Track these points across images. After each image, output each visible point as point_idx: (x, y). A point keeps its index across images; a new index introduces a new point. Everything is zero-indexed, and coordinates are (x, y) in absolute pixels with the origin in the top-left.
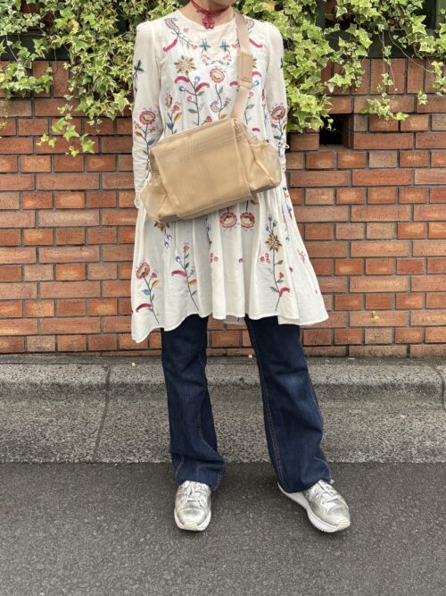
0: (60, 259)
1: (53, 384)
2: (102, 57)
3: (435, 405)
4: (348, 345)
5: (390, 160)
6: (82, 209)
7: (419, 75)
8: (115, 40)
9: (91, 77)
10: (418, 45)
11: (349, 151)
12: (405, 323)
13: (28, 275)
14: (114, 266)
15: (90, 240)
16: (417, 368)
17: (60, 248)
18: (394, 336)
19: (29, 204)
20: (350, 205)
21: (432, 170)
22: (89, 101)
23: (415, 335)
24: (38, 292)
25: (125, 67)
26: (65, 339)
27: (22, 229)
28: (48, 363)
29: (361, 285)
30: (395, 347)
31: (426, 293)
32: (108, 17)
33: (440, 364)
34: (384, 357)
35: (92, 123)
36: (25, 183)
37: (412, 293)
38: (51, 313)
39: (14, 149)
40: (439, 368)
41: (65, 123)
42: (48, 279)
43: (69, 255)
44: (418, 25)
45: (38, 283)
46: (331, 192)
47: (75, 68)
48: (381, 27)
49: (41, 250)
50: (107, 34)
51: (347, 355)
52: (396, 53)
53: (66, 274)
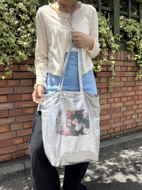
3: (122, 148)
5: (105, 80)
6: (6, 102)
12: (110, 128)
14: (21, 124)
15: (11, 115)
18: (107, 132)
21: (115, 83)
23: (112, 131)
30: (108, 135)
31: (114, 118)
34: (105, 139)
37: (111, 119)
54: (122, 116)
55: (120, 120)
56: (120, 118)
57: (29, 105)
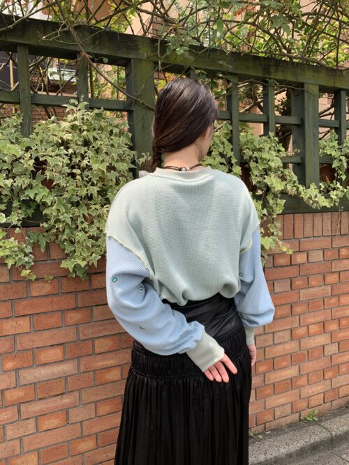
0: (43, 411)
4: (265, 424)
5: (286, 286)
6: (62, 361)
12: (297, 398)
13: (10, 433)
14: (93, 406)
15: (70, 387)
17: (42, 401)
18: (292, 409)
19: (9, 365)
21: (310, 289)
23: (303, 405)
27: (3, 390)
29: (272, 378)
30: (292, 416)
31: (308, 374)
34: (287, 425)
38: (35, 463)
42: (31, 432)
43: (50, 405)
45: (21, 439)
51: (265, 430)
53: (49, 423)
54: (327, 366)
55: (322, 377)
56: (322, 371)
57: (111, 362)
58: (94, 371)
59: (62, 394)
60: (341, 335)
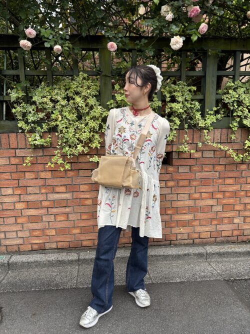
0: (57, 212)
1: (57, 261)
2: (72, 130)
3: (204, 261)
4: (171, 241)
5: (187, 169)
6: (65, 192)
7: (198, 135)
8: (77, 123)
9: (67, 139)
10: (198, 124)
11: (171, 166)
12: (192, 231)
13: (44, 219)
14: (79, 214)
15: (69, 204)
16: (197, 248)
17: (57, 208)
18: (188, 237)
19: (43, 191)
20: (171, 187)
21: (203, 173)
22: (67, 148)
23: (196, 236)
24: (49, 226)
25: (81, 134)
26: (60, 243)
27: (41, 201)
28: (54, 253)
29: (176, 218)
30: (188, 241)
31: (200, 220)
32: (73, 114)
33: (205, 246)
34: (184, 244)
35: (69, 157)
36: (41, 183)
37: (195, 220)
38: (54, 234)
39: (36, 169)
40: (205, 247)
41: (57, 157)
42: (53, 220)
43: (60, 211)
44: (198, 116)
45: (49, 222)
46: (164, 182)
47: (60, 135)
48: (184, 117)
49: (49, 209)
50: (73, 121)
51: (170, 244)
52: (190, 127)
53: (60, 218)
54: (213, 217)
55: (210, 223)
56: (210, 220)
57: (87, 196)
58: (80, 199)
59: (65, 207)
60: (225, 201)
